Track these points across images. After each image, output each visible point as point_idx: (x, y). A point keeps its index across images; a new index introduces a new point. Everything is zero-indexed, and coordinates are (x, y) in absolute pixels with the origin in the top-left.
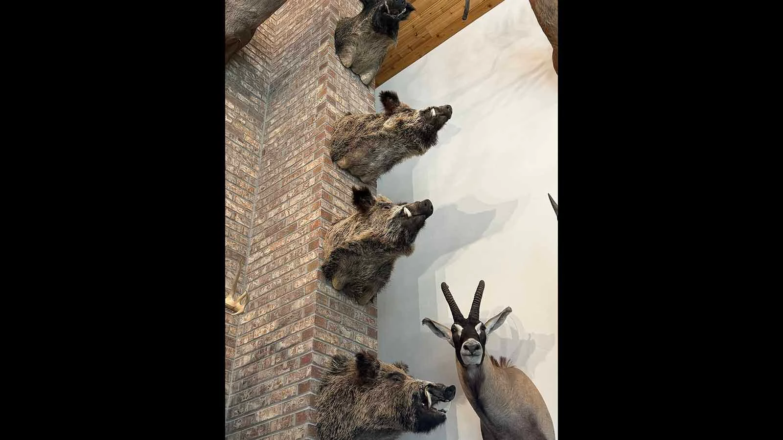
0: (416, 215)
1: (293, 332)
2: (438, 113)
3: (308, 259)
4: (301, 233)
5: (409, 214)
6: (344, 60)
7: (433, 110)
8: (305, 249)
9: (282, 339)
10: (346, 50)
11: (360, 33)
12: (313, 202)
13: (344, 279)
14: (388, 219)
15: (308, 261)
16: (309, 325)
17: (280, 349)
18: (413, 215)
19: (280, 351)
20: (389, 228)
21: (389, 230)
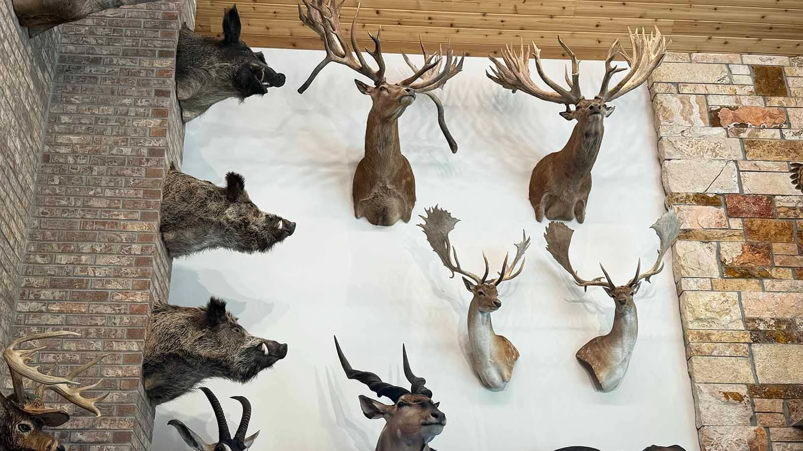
0: (272, 356)
1: (98, 428)
2: (284, 228)
3: (126, 348)
4: (114, 310)
5: (267, 352)
6: (180, 91)
7: (281, 223)
8: (121, 332)
9: (82, 431)
10: (189, 82)
11: (213, 74)
12: (137, 278)
13: (161, 382)
14: (241, 347)
15: (125, 349)
16: (125, 427)
17: (76, 440)
18: (269, 354)
19: (76, 443)
20: (240, 356)
21: (241, 359)
